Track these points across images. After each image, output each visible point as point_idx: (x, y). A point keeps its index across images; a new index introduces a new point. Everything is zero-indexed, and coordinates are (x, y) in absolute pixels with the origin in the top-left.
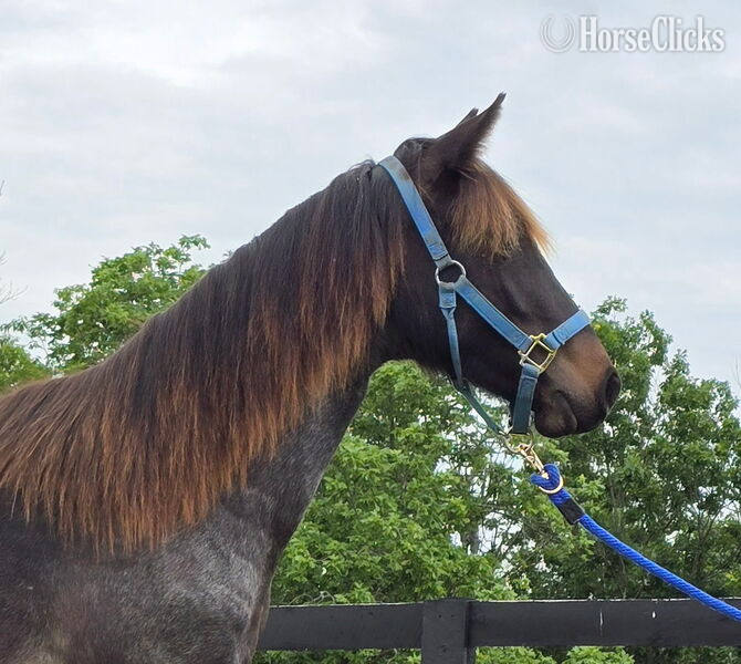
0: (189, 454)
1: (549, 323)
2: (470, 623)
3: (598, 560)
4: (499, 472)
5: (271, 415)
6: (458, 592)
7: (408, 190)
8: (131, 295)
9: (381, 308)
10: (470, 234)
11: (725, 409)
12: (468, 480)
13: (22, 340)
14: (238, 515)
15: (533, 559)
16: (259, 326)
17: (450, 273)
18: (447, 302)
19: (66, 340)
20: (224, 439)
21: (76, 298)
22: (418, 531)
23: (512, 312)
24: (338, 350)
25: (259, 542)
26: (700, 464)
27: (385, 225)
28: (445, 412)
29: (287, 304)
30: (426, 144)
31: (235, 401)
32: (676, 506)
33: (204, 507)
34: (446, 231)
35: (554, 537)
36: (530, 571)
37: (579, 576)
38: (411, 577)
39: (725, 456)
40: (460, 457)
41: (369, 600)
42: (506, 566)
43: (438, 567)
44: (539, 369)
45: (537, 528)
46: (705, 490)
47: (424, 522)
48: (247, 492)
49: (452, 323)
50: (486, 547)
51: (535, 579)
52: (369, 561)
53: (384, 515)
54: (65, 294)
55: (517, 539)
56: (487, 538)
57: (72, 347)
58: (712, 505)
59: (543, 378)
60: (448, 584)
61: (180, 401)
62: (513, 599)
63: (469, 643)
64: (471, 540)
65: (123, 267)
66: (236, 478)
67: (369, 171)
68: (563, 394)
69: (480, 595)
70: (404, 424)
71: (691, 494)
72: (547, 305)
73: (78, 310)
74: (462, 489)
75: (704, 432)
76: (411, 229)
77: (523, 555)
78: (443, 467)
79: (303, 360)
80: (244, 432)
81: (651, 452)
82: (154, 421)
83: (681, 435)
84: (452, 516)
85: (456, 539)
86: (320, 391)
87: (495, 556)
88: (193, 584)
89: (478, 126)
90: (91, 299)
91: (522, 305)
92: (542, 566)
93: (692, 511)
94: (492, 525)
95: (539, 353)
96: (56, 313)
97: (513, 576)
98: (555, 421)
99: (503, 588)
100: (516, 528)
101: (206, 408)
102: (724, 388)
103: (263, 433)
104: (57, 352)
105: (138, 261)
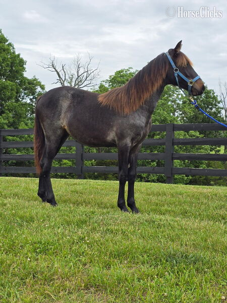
0: (135, 99)
1: (193, 78)
2: (174, 127)
3: (194, 117)
4: (178, 104)
5: (148, 93)
6: (172, 122)
7: (169, 57)
8: (121, 76)
9: (164, 76)
10: (179, 64)
11: (213, 94)
12: (173, 105)
13: (104, 83)
14: (143, 109)
15: (184, 117)
16: (145, 79)
17: (176, 70)
18: (176, 75)
19: (111, 83)
20: (140, 97)
21: (112, 77)
22: (166, 113)
23: (187, 76)
24: (157, 82)
25: (146, 113)
26: (209, 102)
27: (165, 63)
28: (170, 94)
29: (149, 75)
30: (172, 49)
31: (142, 91)
32: (206, 109)
33: (137, 108)
34: (175, 63)
35: (187, 114)
36: (183, 119)
37: (191, 120)
38: (165, 120)
39: (213, 101)
40: (172, 102)
41: (158, 124)
42: (179, 118)
43: (169, 119)
44: (191, 85)
45: (184, 113)
46: (210, 107)
47: (167, 112)
48: (144, 106)
49: (177, 78)
50: (176, 116)
51: (184, 120)
52: (158, 118)
53: (160, 111)
54: (111, 76)
55: (181, 114)
56: (176, 114)
57: (112, 85)
58: (211, 109)
59: (192, 87)
60: (170, 121)
61: (133, 91)
62: (180, 123)
63: (174, 131)
64: (174, 114)
65: (119, 72)
66: (142, 103)
67: (163, 54)
68: (196, 89)
69: (175, 123)
70: (164, 96)
71: (208, 107)
72: (193, 75)
73: (113, 79)
74: (172, 106)
75: (210, 97)
76: (170, 63)
77: (182, 117)
78: (170, 103)
79: (152, 84)
80: (143, 96)
81: (202, 100)
82: (129, 94)
83: (207, 98)
84: (171, 111)
85: (172, 114)
86: (155, 89)
87: (178, 117)
88: (134, 121)
89: (179, 45)
90: (115, 77)
91: (188, 74)
92: (185, 118)
93: (208, 110)
94: (177, 112)
95: (191, 83)
96: (109, 79)
97: (180, 120)
98: (194, 93)
99: (179, 122)
100: (181, 113)
101: (137, 92)
102: (213, 91)
103: (146, 96)
104: (109, 85)
105: (122, 71)
